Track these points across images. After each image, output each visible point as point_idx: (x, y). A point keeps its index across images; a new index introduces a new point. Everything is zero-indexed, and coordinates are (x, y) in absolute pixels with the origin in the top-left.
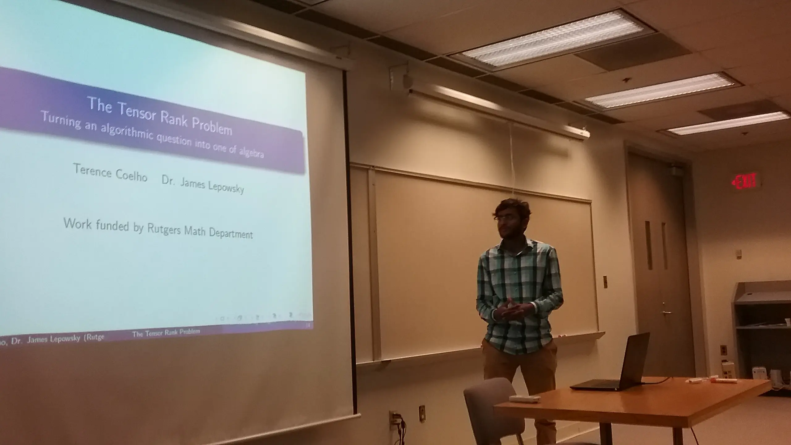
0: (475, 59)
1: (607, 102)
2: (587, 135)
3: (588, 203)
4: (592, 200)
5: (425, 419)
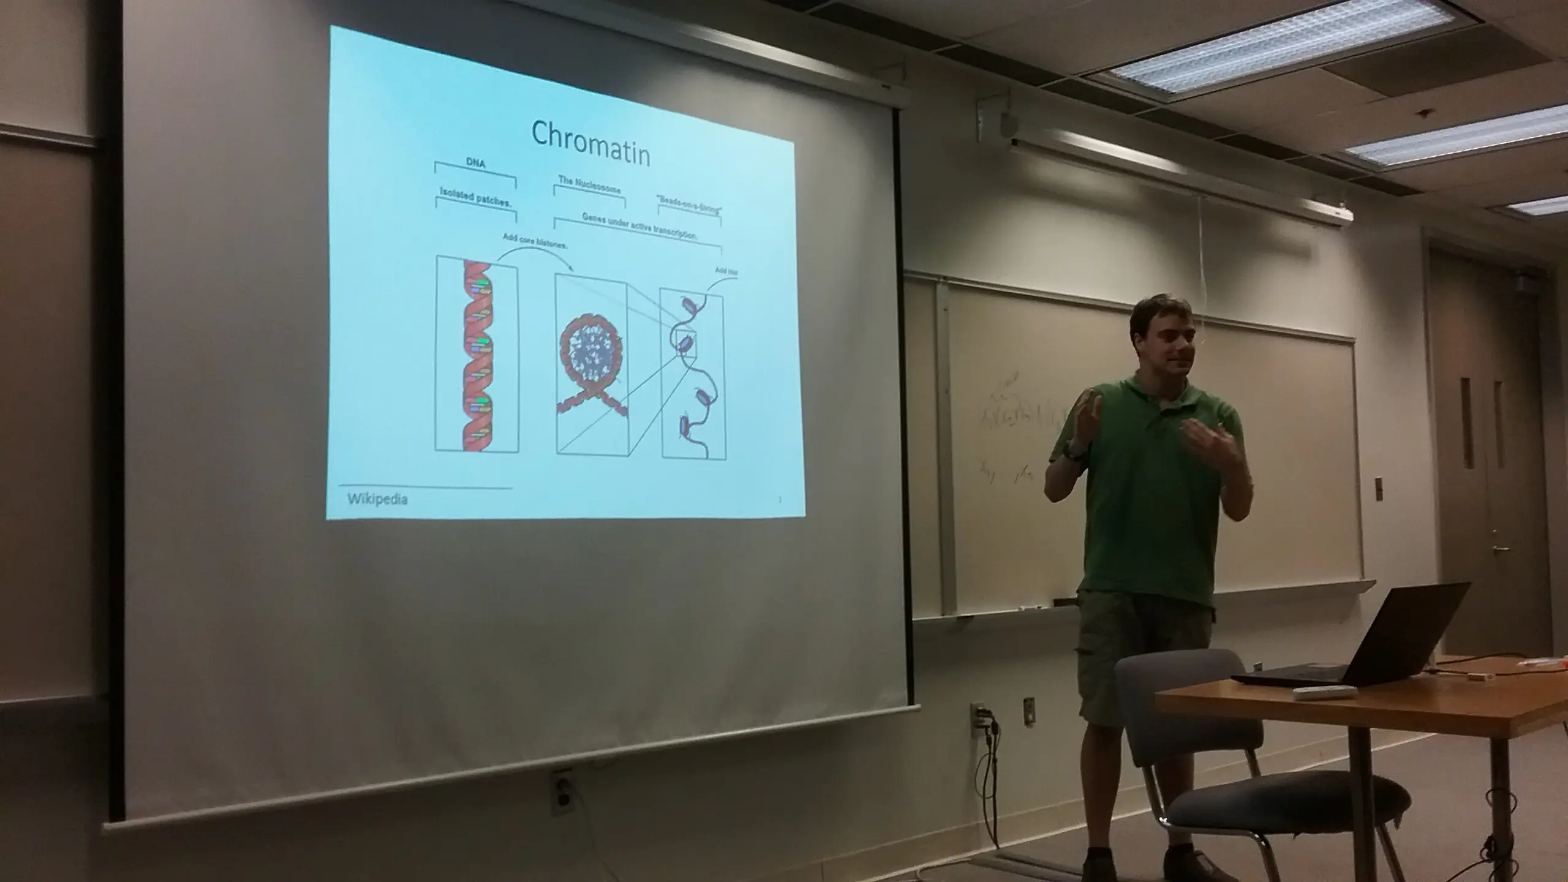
0: (1134, 80)
1: (1388, 155)
2: (1349, 216)
3: (1349, 343)
4: (1355, 338)
5: (1034, 721)
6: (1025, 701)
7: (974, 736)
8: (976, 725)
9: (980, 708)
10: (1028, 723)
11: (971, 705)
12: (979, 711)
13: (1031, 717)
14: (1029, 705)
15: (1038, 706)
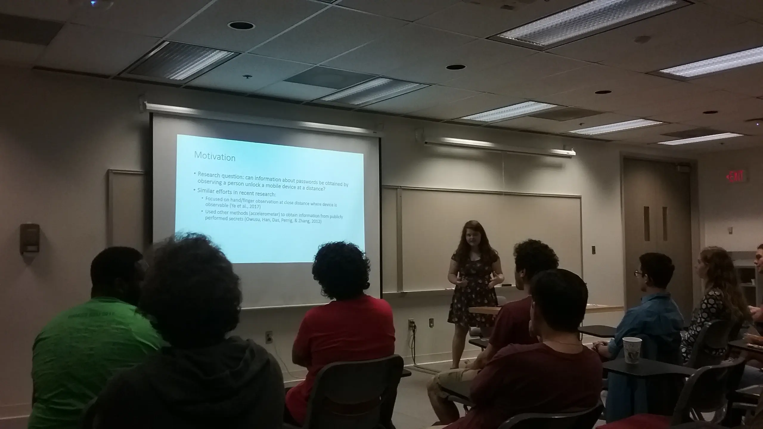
0: (471, 120)
2: (574, 153)
3: (579, 198)
4: (581, 196)
5: (433, 326)
6: (430, 319)
7: (409, 329)
8: (410, 326)
9: (411, 321)
10: (430, 326)
11: (409, 320)
12: (411, 322)
13: (432, 324)
14: (431, 321)
15: (435, 322)
